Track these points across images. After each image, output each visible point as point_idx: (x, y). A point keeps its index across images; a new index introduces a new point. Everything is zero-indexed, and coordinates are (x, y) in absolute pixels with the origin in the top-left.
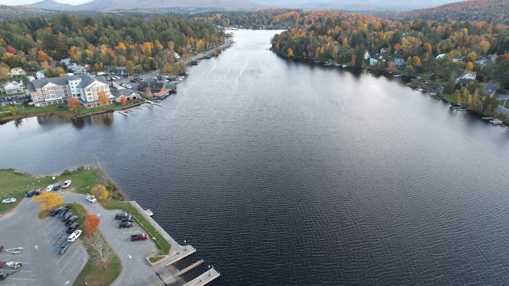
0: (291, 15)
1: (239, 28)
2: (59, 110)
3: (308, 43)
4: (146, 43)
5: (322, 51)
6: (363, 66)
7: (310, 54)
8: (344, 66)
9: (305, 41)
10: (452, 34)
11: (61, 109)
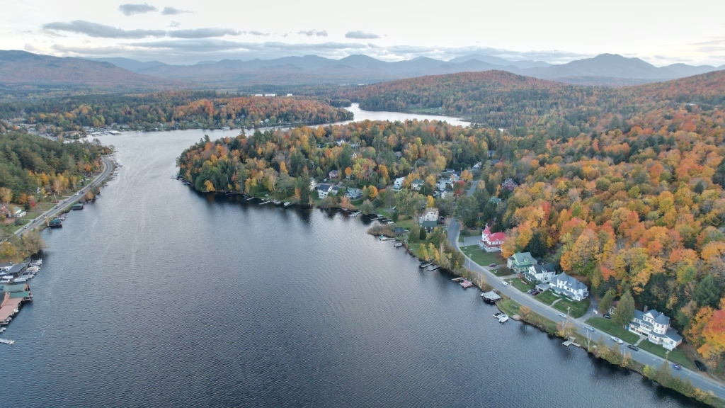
0: (201, 106)
1: (121, 129)
3: (233, 173)
5: (254, 184)
6: (311, 203)
7: (238, 186)
8: (286, 204)
9: (227, 168)
10: (407, 146)
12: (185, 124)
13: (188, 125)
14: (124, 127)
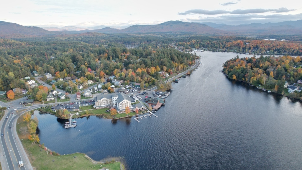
0: (238, 43)
1: (204, 50)
2: (106, 113)
3: (246, 73)
4: (152, 68)
5: (255, 79)
6: (283, 93)
7: (247, 79)
8: (269, 92)
9: (244, 71)
11: (107, 112)
12: (230, 50)
13: (231, 50)
14: (206, 49)
